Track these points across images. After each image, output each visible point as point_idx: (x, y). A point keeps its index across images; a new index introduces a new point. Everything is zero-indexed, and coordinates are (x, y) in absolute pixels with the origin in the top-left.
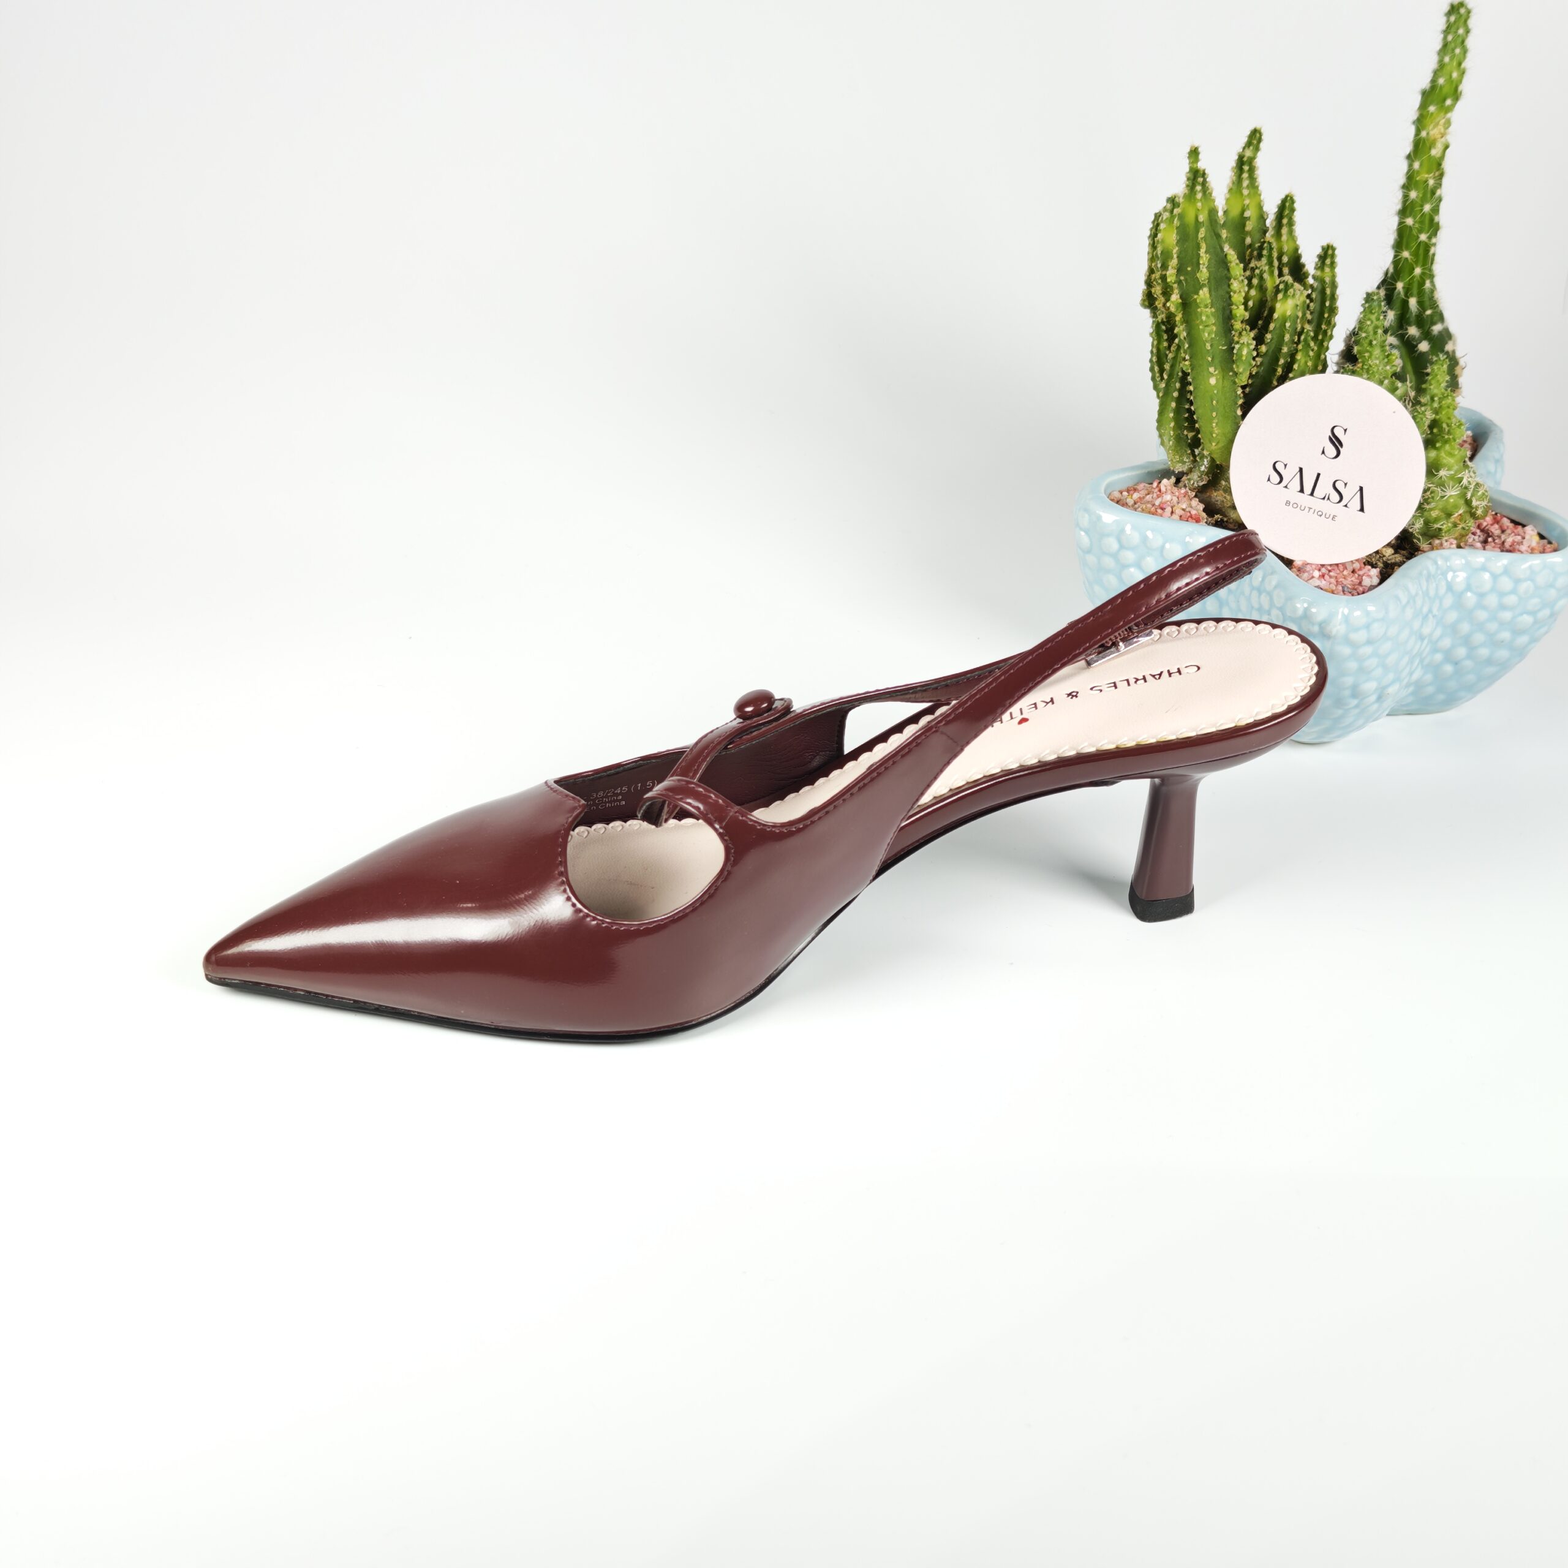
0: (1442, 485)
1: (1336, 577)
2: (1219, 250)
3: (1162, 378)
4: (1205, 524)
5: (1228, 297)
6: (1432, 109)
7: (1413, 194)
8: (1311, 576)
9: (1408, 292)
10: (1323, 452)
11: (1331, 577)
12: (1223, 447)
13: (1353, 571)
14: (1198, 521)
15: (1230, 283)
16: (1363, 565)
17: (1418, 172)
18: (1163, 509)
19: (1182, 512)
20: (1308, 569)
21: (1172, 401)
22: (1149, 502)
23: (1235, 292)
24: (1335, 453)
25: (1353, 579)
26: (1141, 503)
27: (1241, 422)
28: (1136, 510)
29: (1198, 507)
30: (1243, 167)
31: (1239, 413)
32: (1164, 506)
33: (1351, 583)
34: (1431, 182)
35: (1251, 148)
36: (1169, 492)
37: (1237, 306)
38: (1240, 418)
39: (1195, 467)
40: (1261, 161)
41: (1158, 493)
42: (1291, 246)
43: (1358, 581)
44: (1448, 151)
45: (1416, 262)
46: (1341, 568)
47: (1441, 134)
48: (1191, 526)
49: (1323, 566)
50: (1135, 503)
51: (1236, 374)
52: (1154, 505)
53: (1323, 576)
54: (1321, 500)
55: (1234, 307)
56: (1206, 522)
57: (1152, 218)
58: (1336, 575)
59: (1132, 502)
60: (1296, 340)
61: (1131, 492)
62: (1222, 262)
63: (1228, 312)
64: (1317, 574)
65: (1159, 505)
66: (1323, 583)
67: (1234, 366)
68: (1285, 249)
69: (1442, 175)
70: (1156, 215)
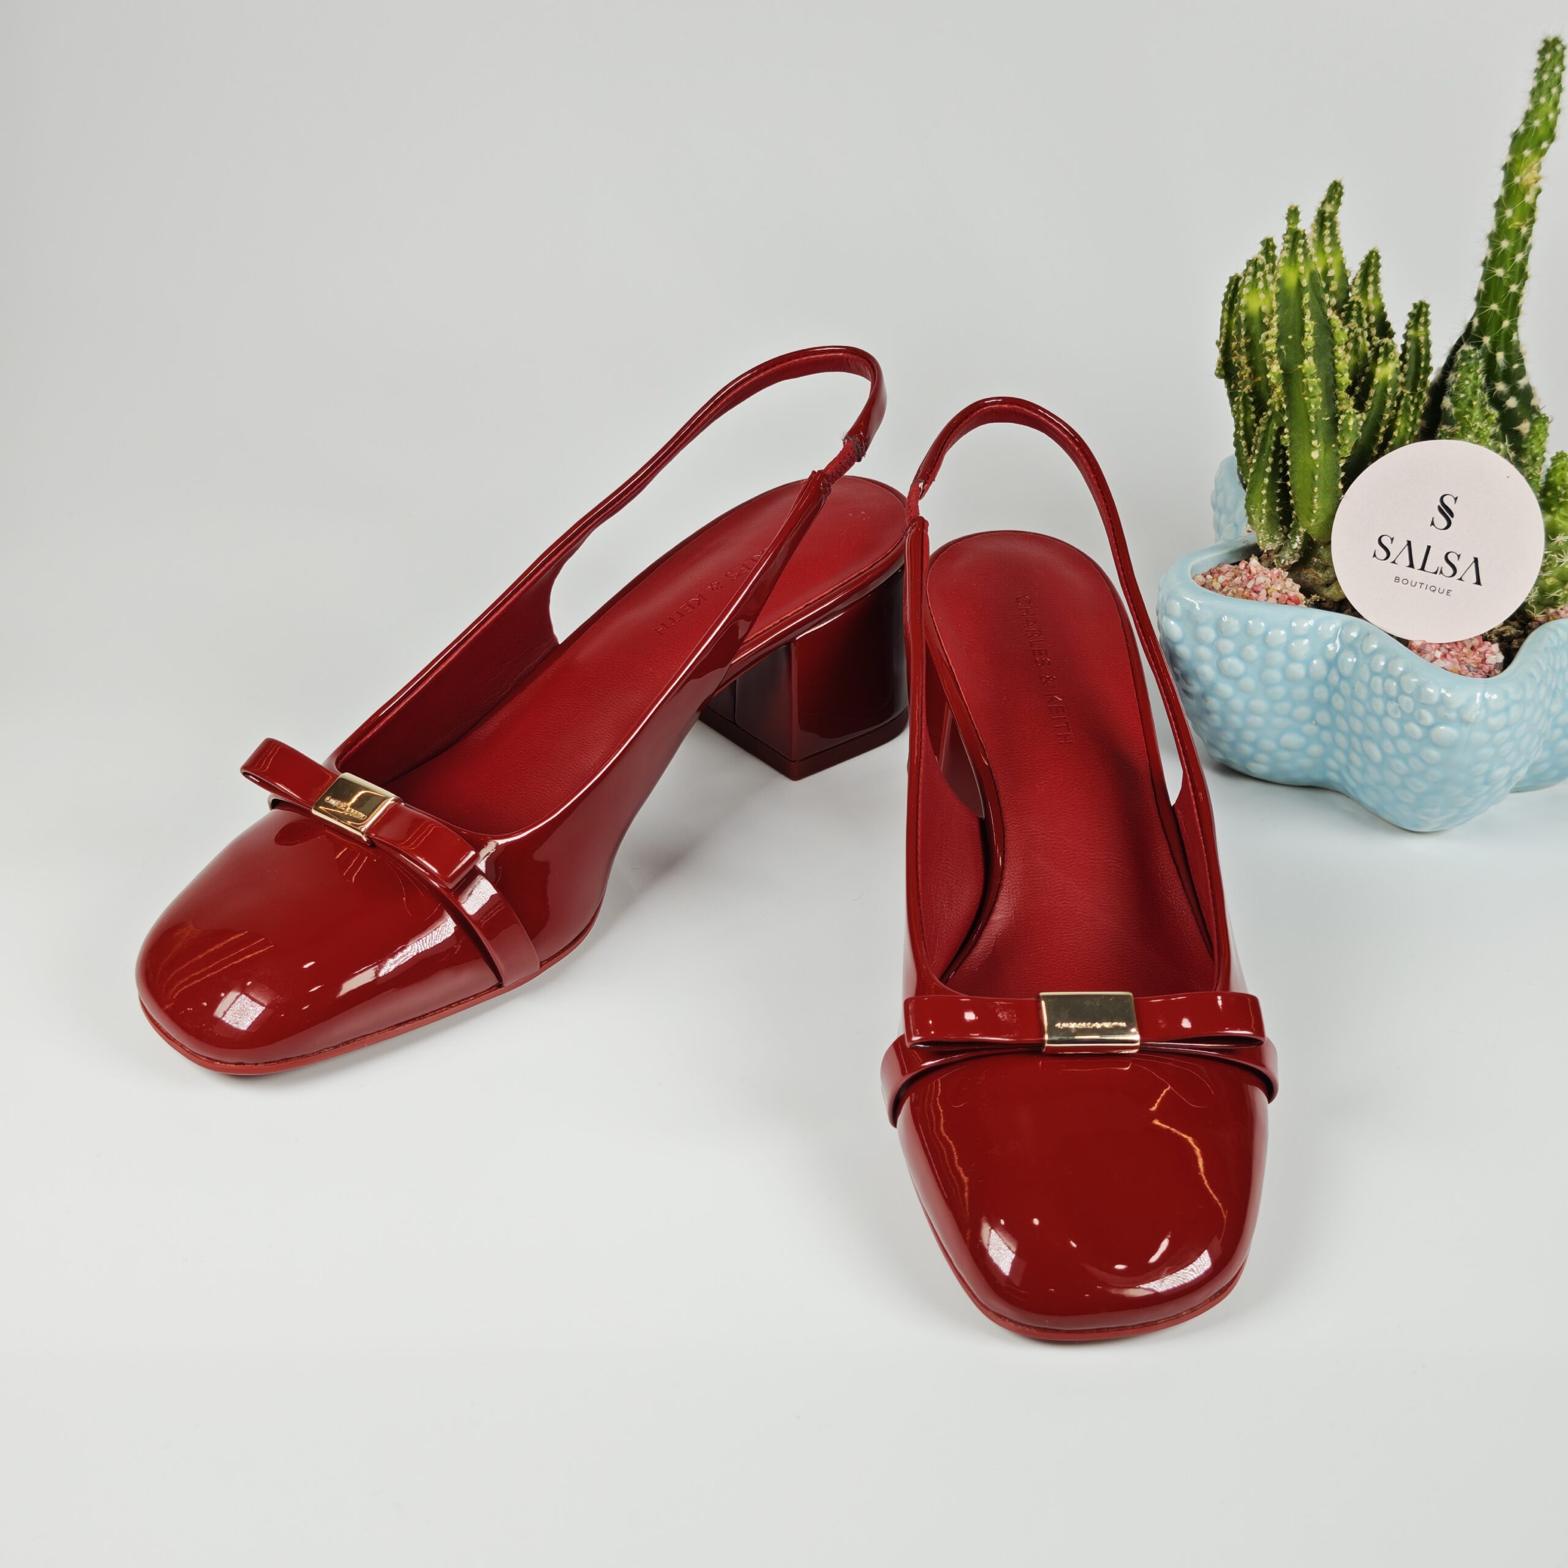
0: (1559, 551)
1: (1457, 656)
2: (1322, 315)
3: (1250, 453)
4: (1304, 606)
5: (1331, 364)
6: (1527, 153)
7: (1505, 244)
8: (1433, 657)
9: (1495, 345)
10: (1433, 524)
11: (1452, 656)
12: (1322, 523)
13: (1473, 648)
14: (1297, 602)
15: (1334, 349)
16: (1482, 642)
17: (1511, 220)
18: (1257, 592)
19: (1279, 595)
20: (1427, 650)
21: (1264, 477)
22: (1238, 585)
23: (1339, 359)
24: (1445, 524)
25: (1475, 657)
26: (1230, 587)
27: (1342, 496)
28: (1225, 594)
29: (1294, 589)
30: (1325, 223)
31: (1341, 486)
32: (1259, 590)
33: (1473, 661)
34: (1524, 230)
35: (1333, 203)
36: (1261, 573)
37: (1342, 373)
38: (1341, 491)
39: (1286, 545)
40: (1343, 217)
41: (1248, 575)
42: (1377, 303)
43: (1481, 659)
44: (1540, 195)
45: (1505, 315)
46: (1460, 646)
47: (1535, 178)
48: (1290, 610)
49: (1441, 644)
50: (1223, 587)
51: (1339, 446)
52: (1245, 588)
53: (1444, 656)
54: (1434, 574)
55: (1338, 375)
56: (1305, 604)
57: (1227, 282)
58: (1456, 654)
59: (1219, 586)
60: (1395, 405)
61: (1216, 575)
62: (1325, 328)
63: (1332, 381)
64: (1438, 654)
65: (1252, 588)
66: (1447, 664)
67: (1338, 437)
68: (1373, 307)
69: (1533, 222)
70: (1231, 279)
